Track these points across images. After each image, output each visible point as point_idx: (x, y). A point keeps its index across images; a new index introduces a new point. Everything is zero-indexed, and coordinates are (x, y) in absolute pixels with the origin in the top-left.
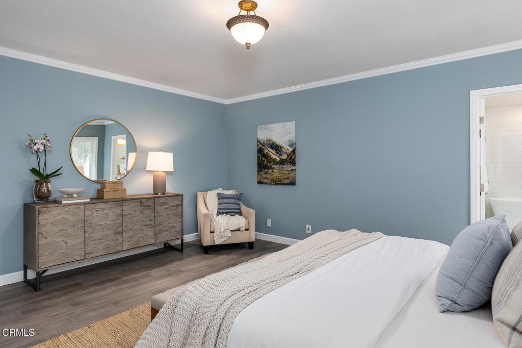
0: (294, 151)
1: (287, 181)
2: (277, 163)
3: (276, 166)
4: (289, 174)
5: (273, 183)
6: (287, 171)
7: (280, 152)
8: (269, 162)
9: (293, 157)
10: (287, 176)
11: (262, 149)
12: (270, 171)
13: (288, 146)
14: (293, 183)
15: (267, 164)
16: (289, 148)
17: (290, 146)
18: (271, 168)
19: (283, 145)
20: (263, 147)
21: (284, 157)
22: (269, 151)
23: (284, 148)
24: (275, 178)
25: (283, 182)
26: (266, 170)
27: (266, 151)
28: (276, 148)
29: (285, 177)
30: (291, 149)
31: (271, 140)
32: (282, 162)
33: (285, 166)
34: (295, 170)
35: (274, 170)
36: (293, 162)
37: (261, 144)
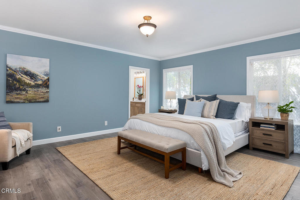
0: (48, 79)
1: (42, 100)
2: (32, 87)
3: (30, 89)
4: (44, 94)
5: (27, 102)
6: (43, 92)
7: (35, 79)
8: (22, 85)
9: (48, 83)
10: (43, 96)
11: (14, 74)
12: (24, 93)
13: (44, 75)
14: (47, 101)
15: (19, 87)
16: (44, 76)
17: (45, 75)
18: (24, 90)
19: (38, 74)
20: (15, 73)
21: (40, 82)
22: (22, 76)
23: (39, 76)
24: (29, 98)
25: (37, 100)
26: (18, 92)
27: (18, 77)
28: (31, 75)
29: (41, 97)
30: (46, 78)
31: (25, 69)
32: (38, 86)
33: (40, 89)
34: (49, 92)
35: (28, 92)
36: (48, 87)
37: (12, 70)
